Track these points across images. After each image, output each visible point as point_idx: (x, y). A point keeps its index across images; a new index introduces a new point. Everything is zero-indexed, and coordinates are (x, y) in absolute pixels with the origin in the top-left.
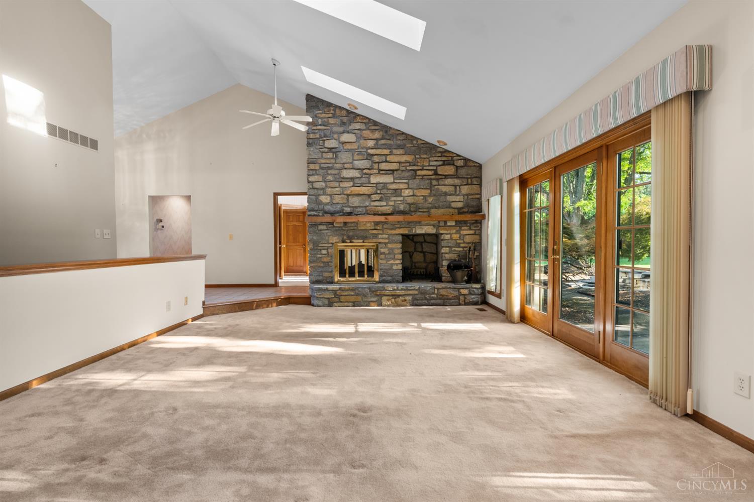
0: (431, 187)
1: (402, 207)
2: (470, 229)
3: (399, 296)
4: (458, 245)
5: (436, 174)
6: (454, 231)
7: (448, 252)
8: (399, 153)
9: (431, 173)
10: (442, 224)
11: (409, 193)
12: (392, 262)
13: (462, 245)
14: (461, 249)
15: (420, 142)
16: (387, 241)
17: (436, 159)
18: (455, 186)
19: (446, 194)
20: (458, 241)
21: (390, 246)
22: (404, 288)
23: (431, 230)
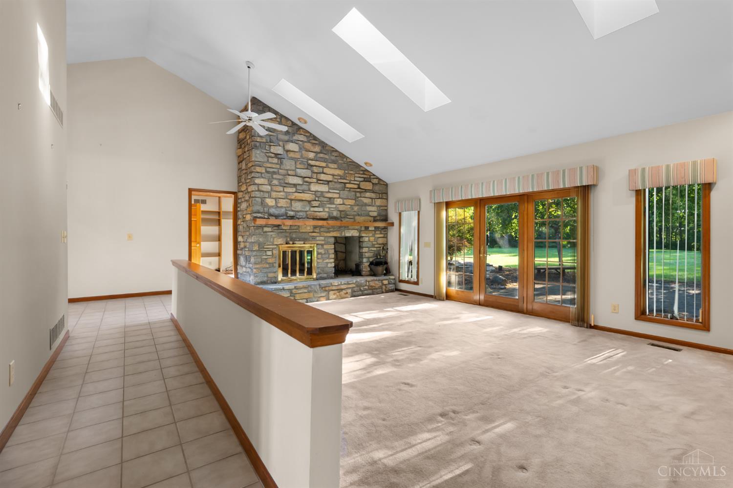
0: (356, 199)
1: (335, 214)
2: (381, 233)
3: (342, 290)
4: (373, 246)
5: (359, 188)
6: (371, 235)
7: (367, 251)
8: (333, 167)
9: (356, 186)
10: (363, 229)
11: (340, 201)
12: (327, 261)
13: (376, 246)
14: (375, 249)
15: (348, 160)
16: (323, 242)
17: (360, 175)
18: (372, 199)
19: (366, 205)
20: (374, 243)
21: (325, 247)
22: (346, 282)
23: (355, 233)
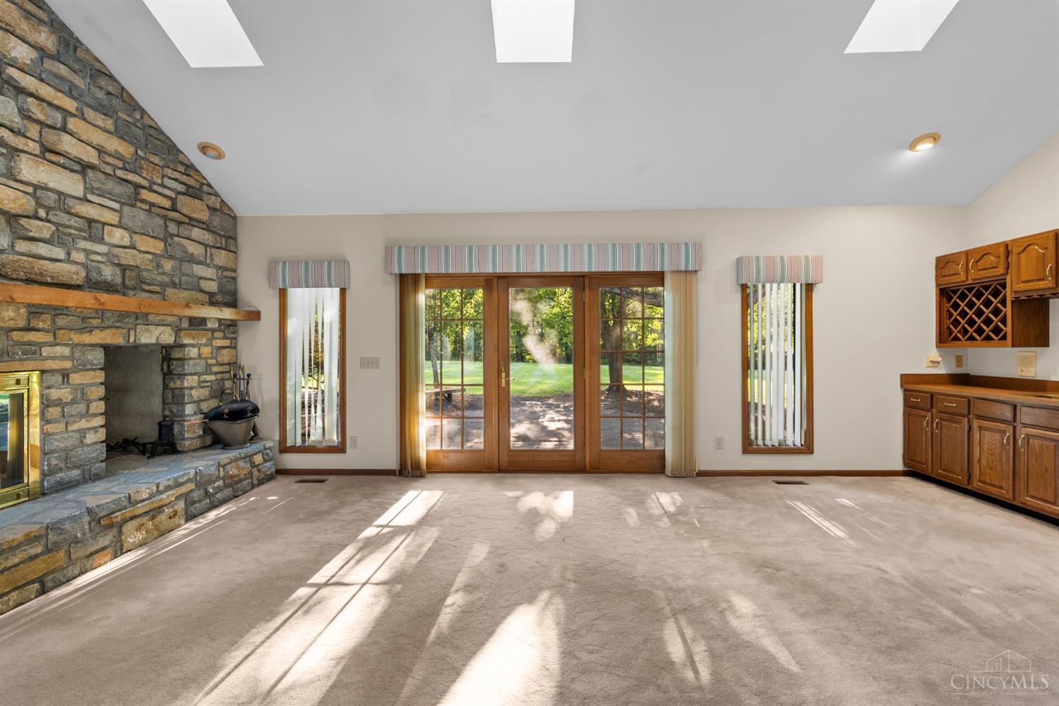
0: (167, 238)
1: (108, 273)
2: (225, 338)
3: (160, 509)
4: (208, 369)
5: (174, 209)
6: (204, 341)
7: (195, 384)
8: (100, 123)
9: (167, 204)
10: (185, 324)
11: (122, 238)
12: (83, 424)
13: (215, 369)
14: (212, 378)
15: (147, 121)
16: (68, 365)
17: (177, 175)
18: (206, 246)
19: (192, 260)
20: (210, 361)
21: (76, 378)
23: (168, 337)
